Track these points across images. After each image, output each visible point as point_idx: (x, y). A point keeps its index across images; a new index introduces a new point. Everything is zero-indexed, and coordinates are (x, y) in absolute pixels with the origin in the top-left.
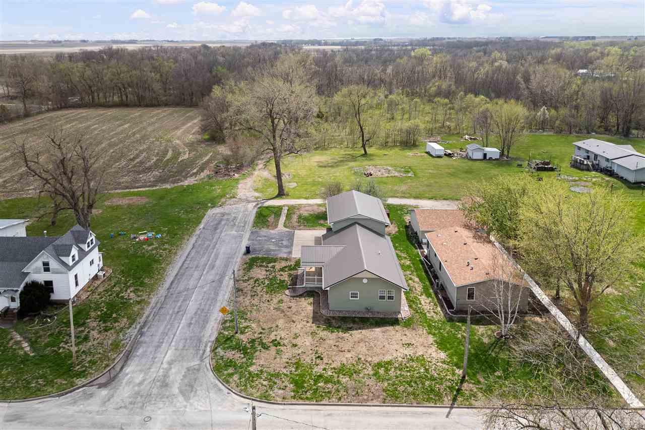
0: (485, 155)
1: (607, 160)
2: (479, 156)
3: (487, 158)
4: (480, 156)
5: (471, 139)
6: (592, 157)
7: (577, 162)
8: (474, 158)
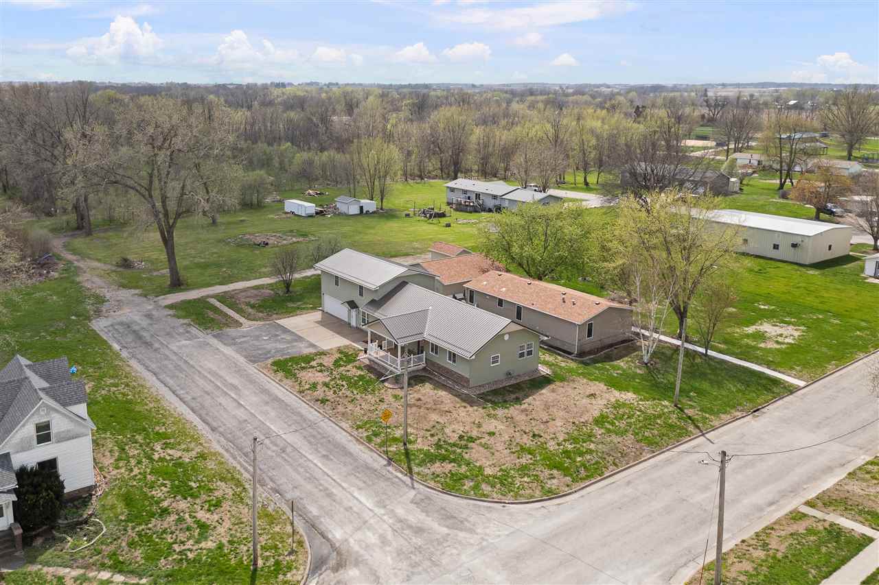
0: (361, 208)
1: (495, 197)
2: (354, 210)
3: (364, 212)
4: (357, 211)
5: (317, 194)
6: (473, 197)
7: (461, 204)
8: (351, 213)
